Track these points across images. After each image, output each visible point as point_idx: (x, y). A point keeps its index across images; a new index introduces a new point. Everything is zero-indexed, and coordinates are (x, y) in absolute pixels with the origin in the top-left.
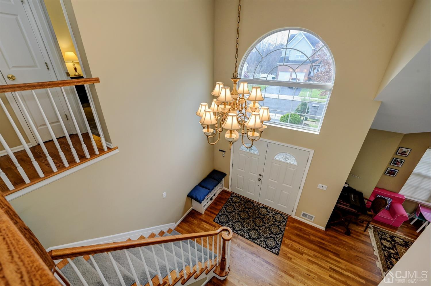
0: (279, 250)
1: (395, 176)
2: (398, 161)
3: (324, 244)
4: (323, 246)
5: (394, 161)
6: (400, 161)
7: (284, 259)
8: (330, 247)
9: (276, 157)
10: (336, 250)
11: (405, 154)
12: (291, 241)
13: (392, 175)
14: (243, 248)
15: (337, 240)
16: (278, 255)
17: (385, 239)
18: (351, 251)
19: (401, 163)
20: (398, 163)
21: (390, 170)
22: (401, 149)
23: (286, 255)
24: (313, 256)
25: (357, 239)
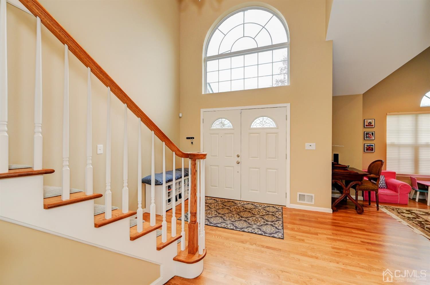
0: (283, 234)
1: (374, 151)
2: (369, 134)
3: (339, 223)
4: (339, 225)
5: (366, 135)
6: (371, 134)
7: (293, 242)
8: (347, 224)
9: (252, 125)
10: (356, 226)
11: (371, 125)
12: (295, 225)
13: (371, 150)
14: (227, 238)
15: (351, 218)
16: (283, 239)
17: (403, 213)
18: (375, 225)
19: (373, 135)
20: (370, 135)
21: (367, 145)
22: (366, 121)
23: (295, 237)
24: (332, 234)
25: (374, 216)
